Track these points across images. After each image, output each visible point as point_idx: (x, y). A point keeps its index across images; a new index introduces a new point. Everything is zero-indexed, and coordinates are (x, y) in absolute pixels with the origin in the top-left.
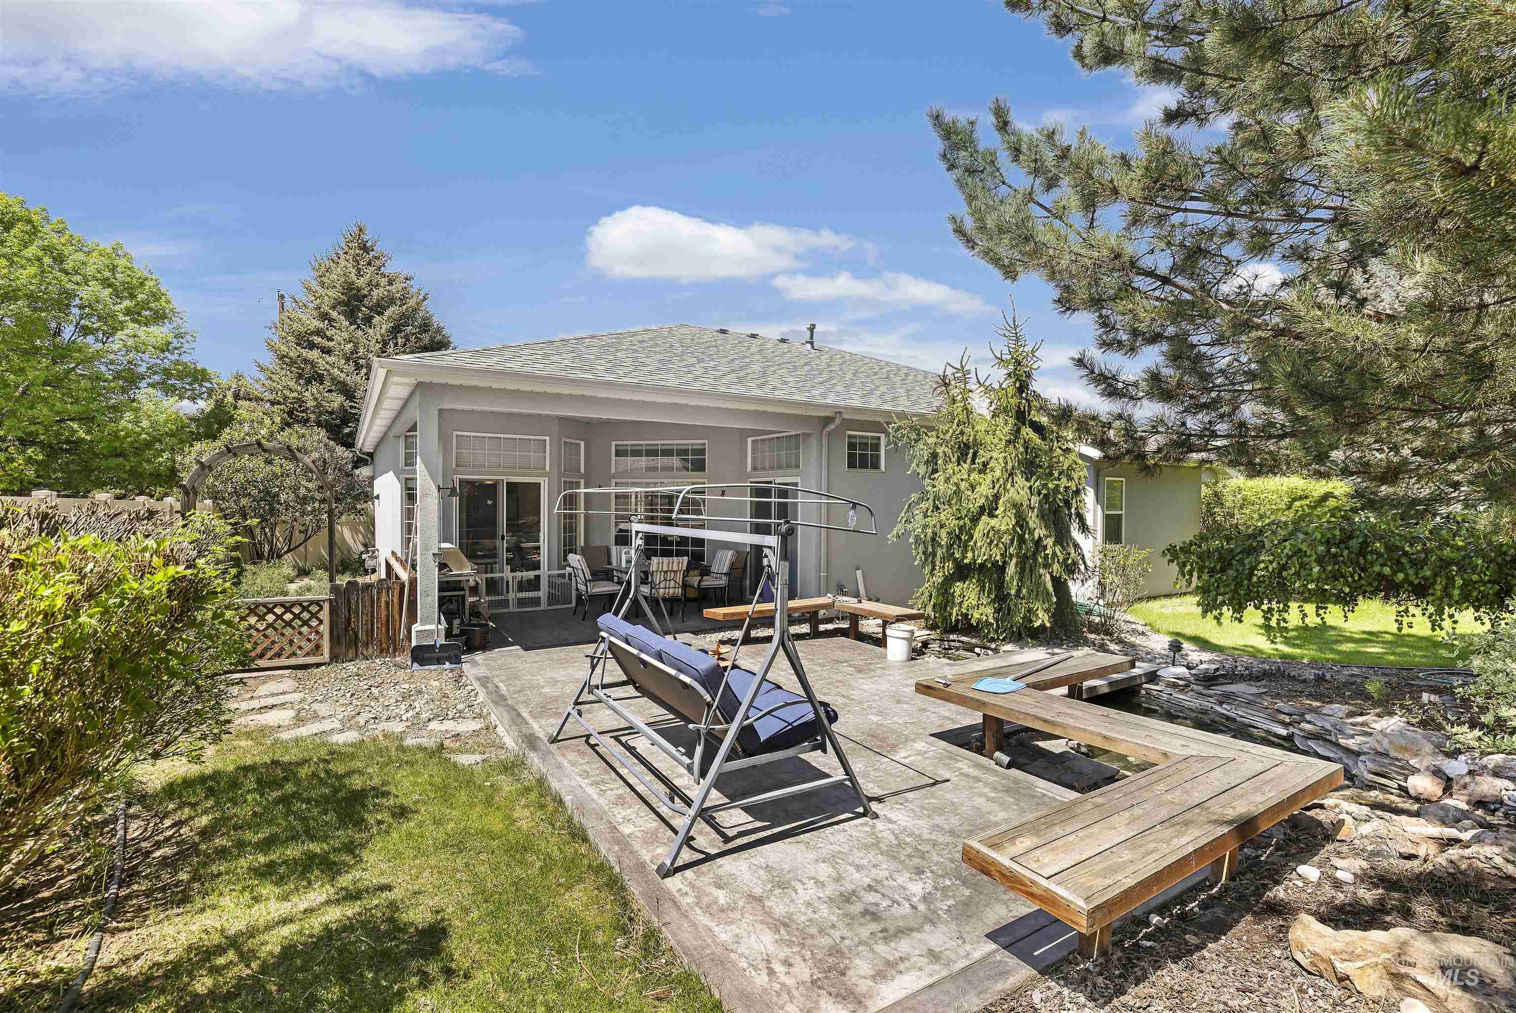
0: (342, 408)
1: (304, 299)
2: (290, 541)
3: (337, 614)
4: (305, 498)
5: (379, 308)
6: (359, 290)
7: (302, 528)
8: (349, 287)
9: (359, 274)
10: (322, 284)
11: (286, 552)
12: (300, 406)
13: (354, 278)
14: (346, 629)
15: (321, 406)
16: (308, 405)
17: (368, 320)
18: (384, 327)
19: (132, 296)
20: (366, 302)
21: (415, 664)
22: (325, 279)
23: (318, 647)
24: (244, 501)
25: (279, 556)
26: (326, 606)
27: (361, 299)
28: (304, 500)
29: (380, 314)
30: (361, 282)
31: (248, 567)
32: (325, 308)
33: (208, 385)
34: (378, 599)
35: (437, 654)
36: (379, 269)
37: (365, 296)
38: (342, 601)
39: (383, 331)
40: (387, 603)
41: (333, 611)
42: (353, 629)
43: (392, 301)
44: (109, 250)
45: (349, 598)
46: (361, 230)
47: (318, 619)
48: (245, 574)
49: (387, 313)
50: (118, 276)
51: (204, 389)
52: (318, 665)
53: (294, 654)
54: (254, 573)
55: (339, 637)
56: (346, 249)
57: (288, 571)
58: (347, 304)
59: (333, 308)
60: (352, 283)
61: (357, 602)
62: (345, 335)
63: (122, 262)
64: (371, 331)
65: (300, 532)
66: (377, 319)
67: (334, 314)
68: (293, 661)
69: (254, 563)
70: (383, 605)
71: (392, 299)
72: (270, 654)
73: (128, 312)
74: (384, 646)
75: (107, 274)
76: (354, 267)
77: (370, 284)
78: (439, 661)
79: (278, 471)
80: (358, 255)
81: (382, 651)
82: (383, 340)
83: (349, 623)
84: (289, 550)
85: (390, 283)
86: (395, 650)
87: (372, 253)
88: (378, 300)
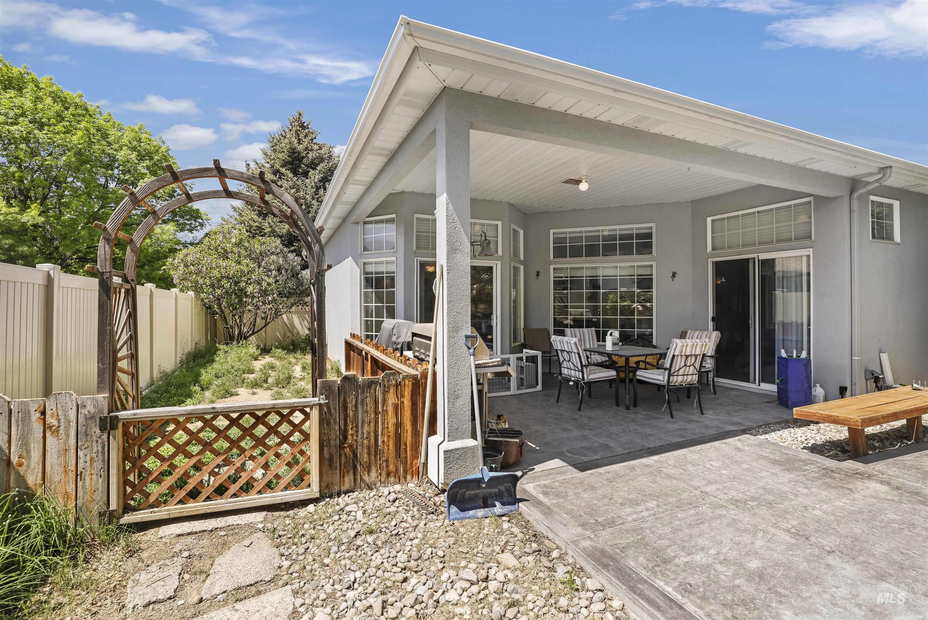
0: (289, 233)
1: (263, 162)
2: (254, 326)
3: (328, 424)
4: (266, 291)
5: (313, 165)
6: (299, 153)
7: (263, 315)
8: (293, 152)
9: (299, 143)
10: (275, 151)
11: (251, 335)
12: (260, 232)
13: (296, 145)
14: (341, 447)
15: (275, 231)
16: (266, 231)
17: (306, 174)
18: (317, 177)
19: (151, 159)
20: (305, 161)
21: (454, 509)
22: (278, 147)
23: (303, 475)
24: (219, 291)
25: (246, 338)
26: (315, 414)
27: (300, 159)
28: (264, 293)
29: (314, 169)
30: (301, 148)
31: (221, 347)
32: (277, 166)
33: (200, 221)
34: (384, 401)
35: (484, 490)
36: (312, 140)
37: (303, 157)
38: (335, 406)
39: (316, 180)
40: (396, 407)
41: (323, 421)
42: (351, 446)
43: (322, 160)
44: (137, 129)
45: (345, 400)
46: (300, 115)
47: (302, 432)
48: (218, 353)
49: (319, 168)
50: (142, 144)
51: (198, 224)
52: (304, 503)
53: (269, 486)
54: (226, 352)
55: (331, 460)
56: (290, 127)
57: (252, 350)
58: (291, 163)
59: (282, 166)
60: (295, 148)
61: (356, 406)
62: (291, 183)
63: (144, 136)
64: (307, 181)
65: (262, 318)
66: (312, 172)
67: (283, 170)
68: (268, 498)
69: (227, 344)
70: (390, 409)
71: (322, 159)
72: (234, 488)
73: (148, 168)
74: (392, 467)
75: (135, 143)
76: (296, 138)
77: (306, 149)
78: (486, 504)
79: (246, 269)
80: (299, 130)
81: (388, 475)
82: (316, 186)
83: (345, 438)
84: (253, 333)
85: (320, 148)
86: (405, 472)
87: (307, 130)
88: (312, 159)
